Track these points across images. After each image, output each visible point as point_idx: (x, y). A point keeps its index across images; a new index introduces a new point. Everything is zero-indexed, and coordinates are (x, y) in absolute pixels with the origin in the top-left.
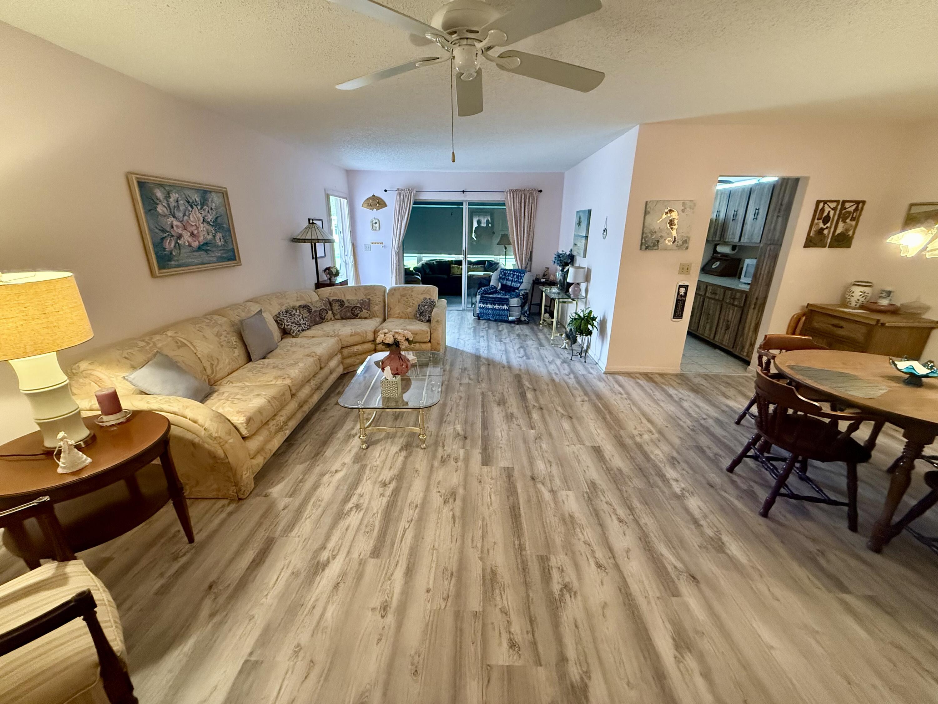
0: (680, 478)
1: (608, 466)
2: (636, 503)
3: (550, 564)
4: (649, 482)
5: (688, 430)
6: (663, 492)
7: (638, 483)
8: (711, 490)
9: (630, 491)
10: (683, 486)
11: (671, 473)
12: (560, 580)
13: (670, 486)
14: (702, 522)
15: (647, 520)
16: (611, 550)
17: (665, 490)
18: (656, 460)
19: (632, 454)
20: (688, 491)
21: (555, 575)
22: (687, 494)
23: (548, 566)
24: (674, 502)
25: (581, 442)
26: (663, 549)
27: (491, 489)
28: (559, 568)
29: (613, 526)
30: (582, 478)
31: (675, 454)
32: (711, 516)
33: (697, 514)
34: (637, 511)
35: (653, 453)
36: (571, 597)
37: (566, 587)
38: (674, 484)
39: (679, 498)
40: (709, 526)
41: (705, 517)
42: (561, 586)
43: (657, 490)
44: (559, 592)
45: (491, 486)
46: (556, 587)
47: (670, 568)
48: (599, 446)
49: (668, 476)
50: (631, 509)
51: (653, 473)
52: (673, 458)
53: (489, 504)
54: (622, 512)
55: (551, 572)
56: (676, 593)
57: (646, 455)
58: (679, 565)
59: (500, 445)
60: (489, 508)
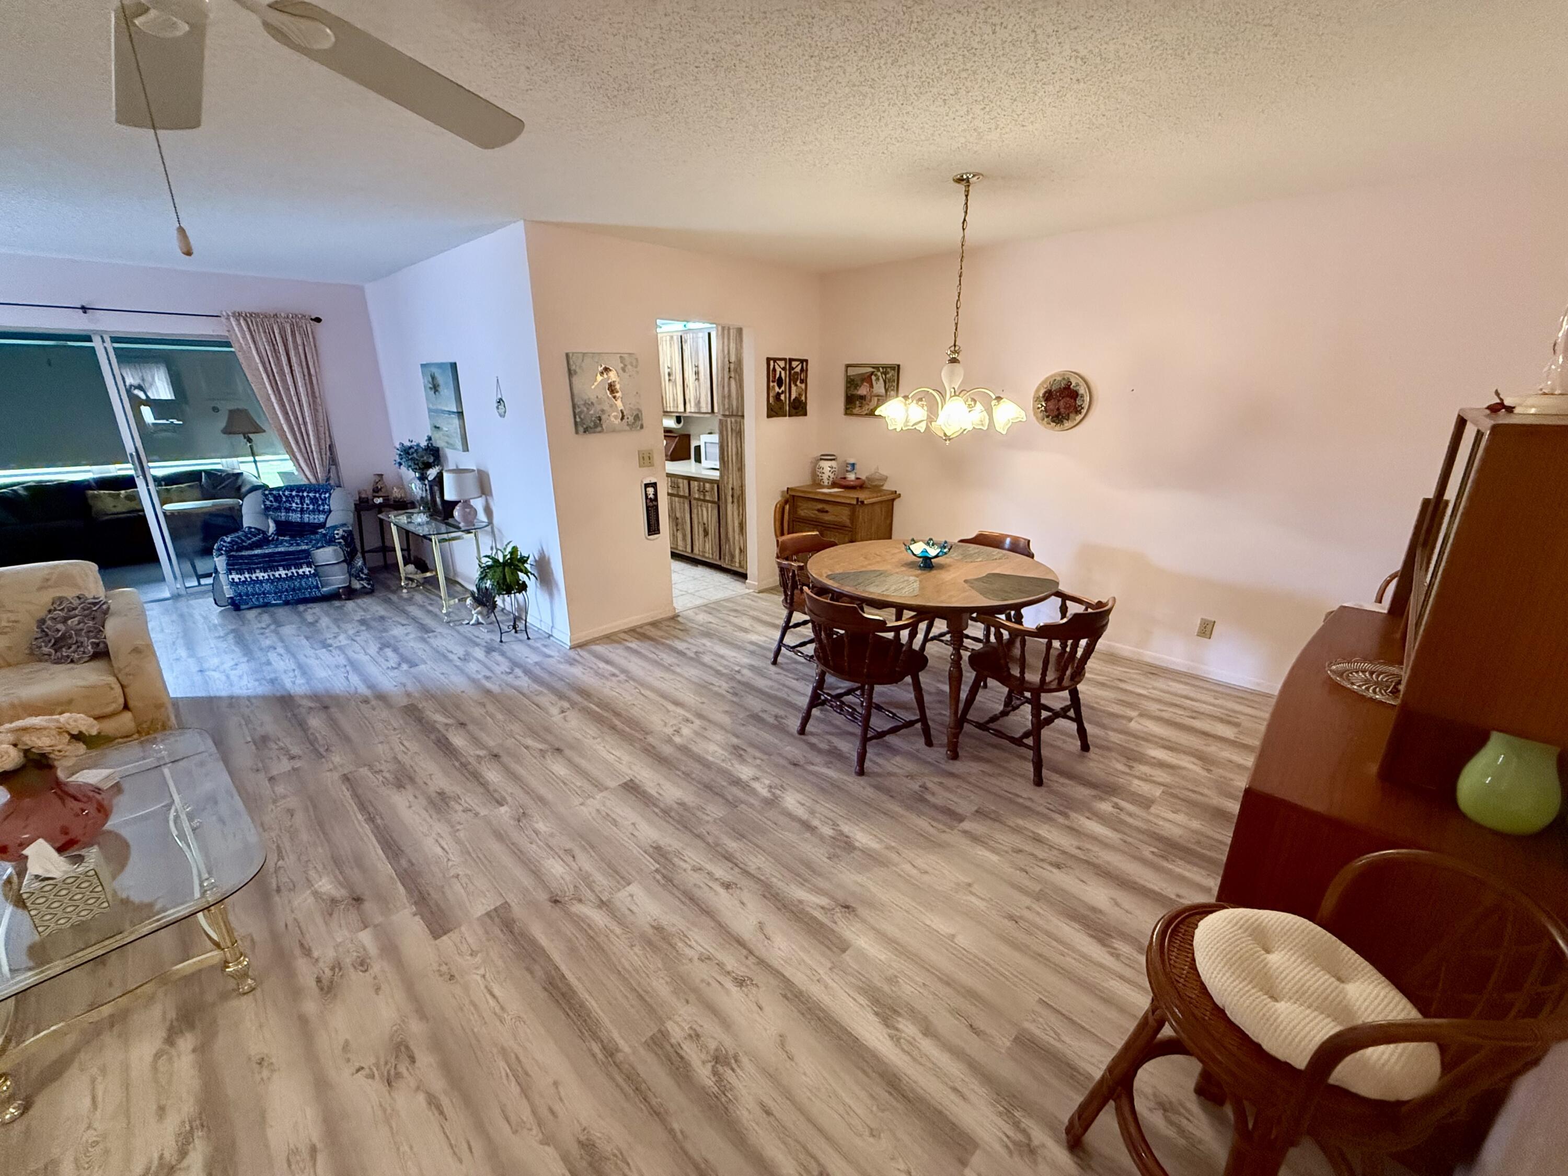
0: (759, 774)
1: (662, 805)
3: (673, 1041)
4: (727, 800)
5: (729, 696)
6: (751, 806)
7: (715, 810)
8: (799, 771)
9: (714, 830)
10: (767, 782)
11: (745, 772)
12: (703, 1056)
13: (754, 792)
14: (815, 823)
15: (756, 862)
16: (741, 943)
17: (752, 801)
18: (717, 761)
19: (683, 768)
20: (776, 788)
21: (691, 1052)
22: (778, 792)
23: (672, 1046)
24: (771, 814)
25: (599, 786)
26: (798, 893)
27: (484, 976)
28: (690, 1036)
29: (723, 901)
30: (636, 851)
31: (735, 741)
32: (818, 808)
33: (801, 812)
34: (738, 855)
35: (707, 752)
36: (733, 1070)
37: (720, 1059)
38: (756, 785)
39: (771, 803)
40: (824, 823)
41: (812, 812)
42: (709, 1066)
43: (743, 806)
44: (713, 1079)
45: (482, 971)
46: (703, 1073)
47: (818, 914)
48: (631, 780)
49: (744, 777)
50: (728, 857)
51: (724, 784)
52: (736, 747)
53: (497, 1009)
54: (720, 871)
55: (683, 1053)
56: (844, 947)
57: (699, 760)
58: (824, 901)
59: (452, 872)
60: (502, 1021)
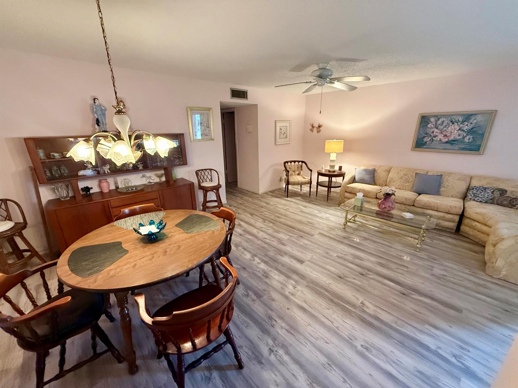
2: (266, 246)
14: (243, 250)
15: (259, 242)
16: (262, 231)
17: (260, 256)
18: (273, 271)
19: (285, 268)
20: (252, 260)
24: (254, 252)
29: (266, 236)
31: (267, 280)
34: (263, 243)
35: (278, 275)
38: (259, 261)
39: (254, 255)
40: (240, 250)
41: (242, 253)
43: (263, 255)
47: (247, 234)
48: (302, 264)
49: (263, 264)
50: (266, 243)
51: (269, 262)
52: (267, 277)
54: (268, 241)
56: (243, 231)
57: (280, 272)
58: (245, 236)
